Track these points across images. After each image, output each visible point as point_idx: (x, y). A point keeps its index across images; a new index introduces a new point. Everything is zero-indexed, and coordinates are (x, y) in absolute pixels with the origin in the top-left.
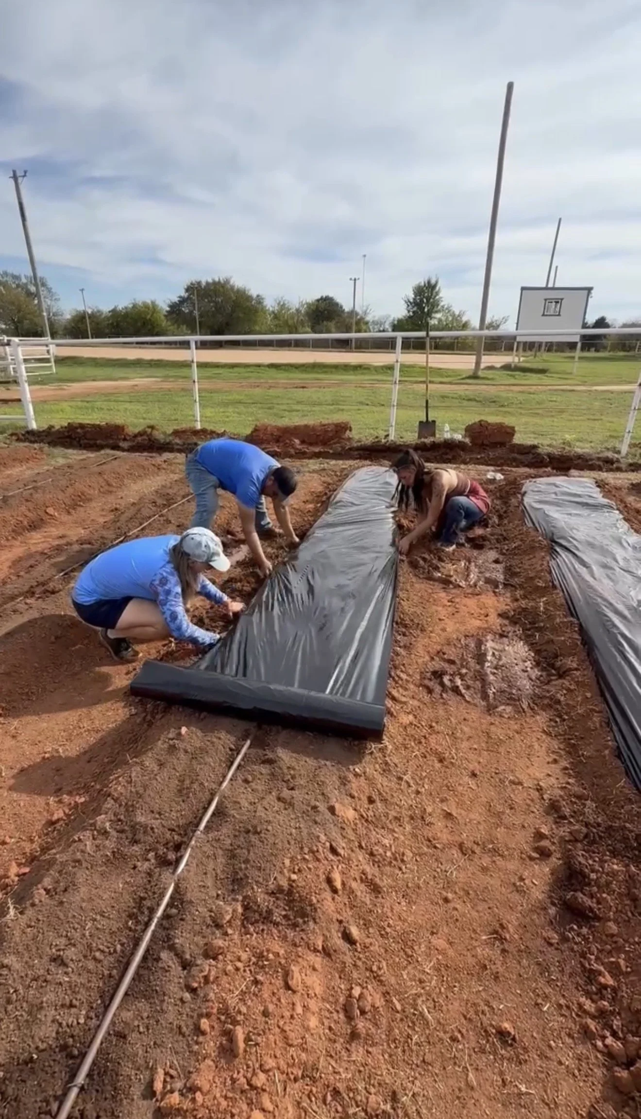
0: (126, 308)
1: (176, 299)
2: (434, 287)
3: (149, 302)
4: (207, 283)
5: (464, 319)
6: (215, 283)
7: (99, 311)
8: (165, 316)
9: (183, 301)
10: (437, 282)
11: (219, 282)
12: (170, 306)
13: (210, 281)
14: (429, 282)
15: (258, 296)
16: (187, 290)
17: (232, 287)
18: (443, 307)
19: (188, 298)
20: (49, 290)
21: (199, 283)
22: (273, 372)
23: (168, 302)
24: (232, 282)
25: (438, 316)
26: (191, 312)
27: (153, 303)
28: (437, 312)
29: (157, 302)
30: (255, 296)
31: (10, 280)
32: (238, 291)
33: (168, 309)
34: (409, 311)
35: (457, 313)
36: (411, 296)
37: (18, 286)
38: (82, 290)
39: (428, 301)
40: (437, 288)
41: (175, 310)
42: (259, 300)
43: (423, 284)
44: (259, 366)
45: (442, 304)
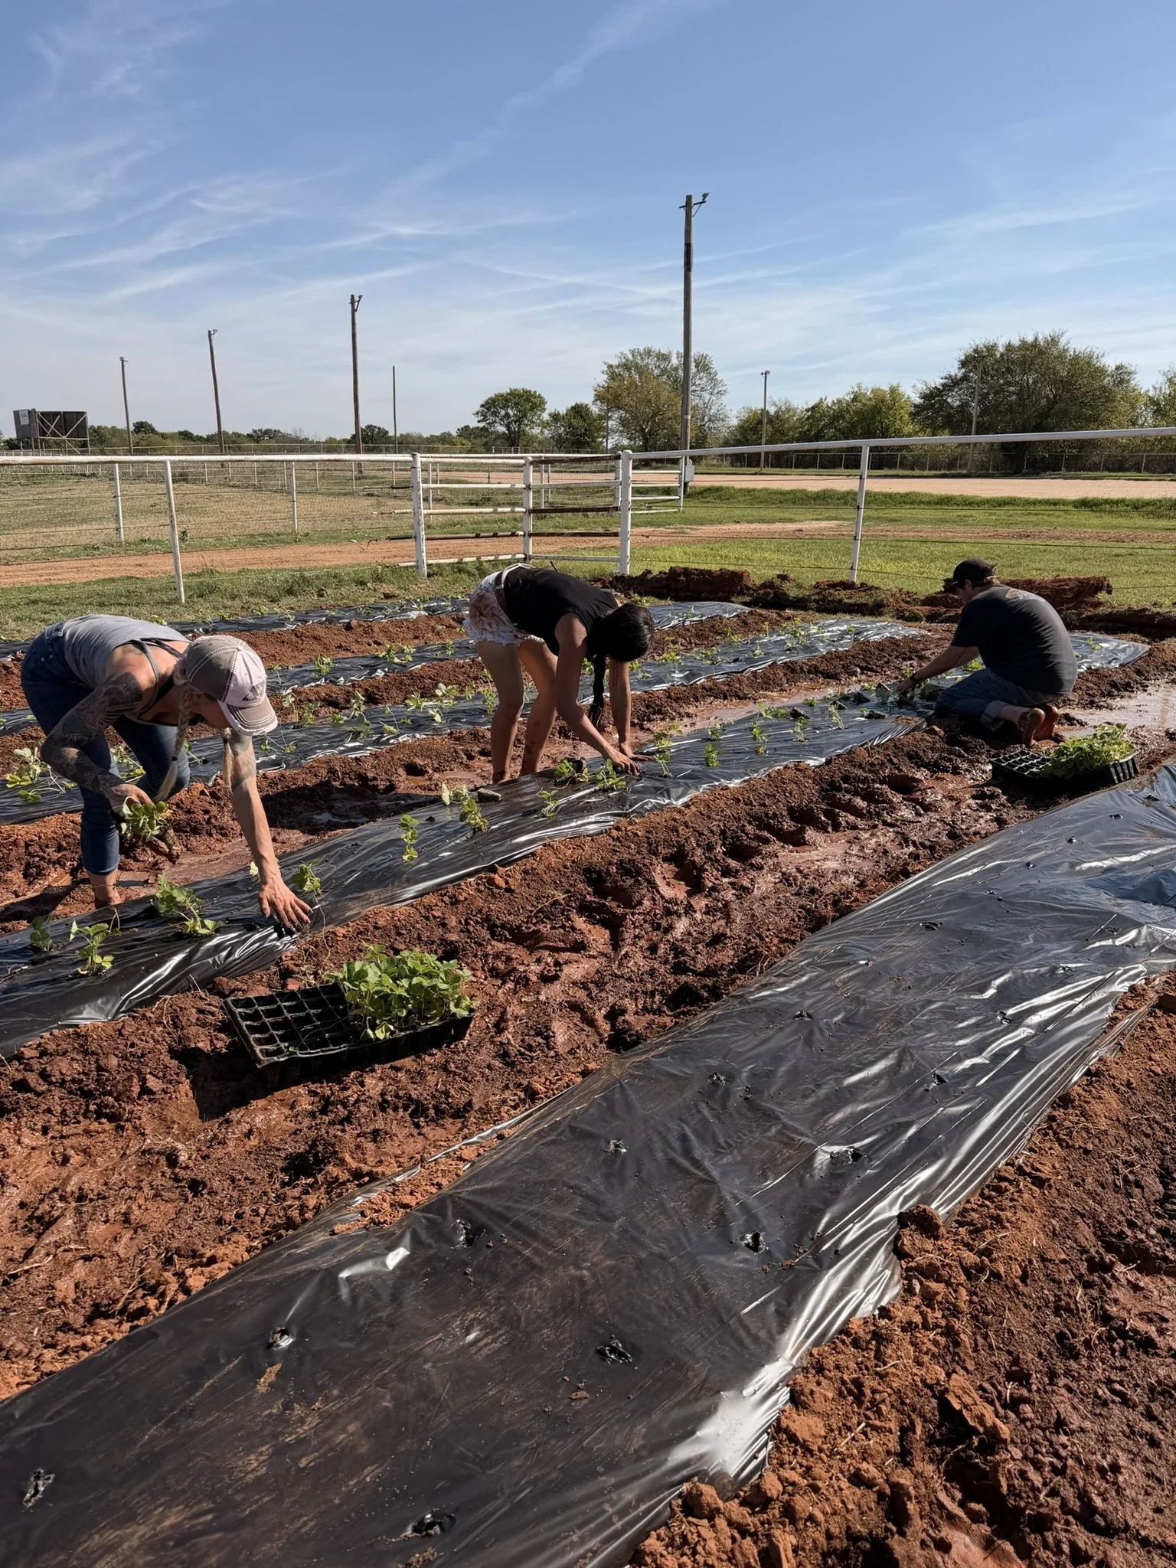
0: (839, 401)
1: (936, 381)
3: (886, 388)
4: (1009, 348)
6: (1024, 346)
7: (788, 410)
8: (911, 414)
9: (952, 384)
11: (1035, 344)
12: (925, 397)
13: (1016, 342)
15: (1118, 368)
16: (964, 364)
17: (1061, 355)
19: (965, 378)
20: (712, 378)
21: (991, 349)
22: (1084, 517)
23: (921, 387)
24: (1062, 342)
26: (965, 405)
27: (893, 391)
29: (902, 390)
31: (651, 362)
32: (1076, 358)
33: (918, 401)
37: (664, 371)
38: (765, 374)
41: (933, 399)
42: (1122, 375)
44: (1055, 503)
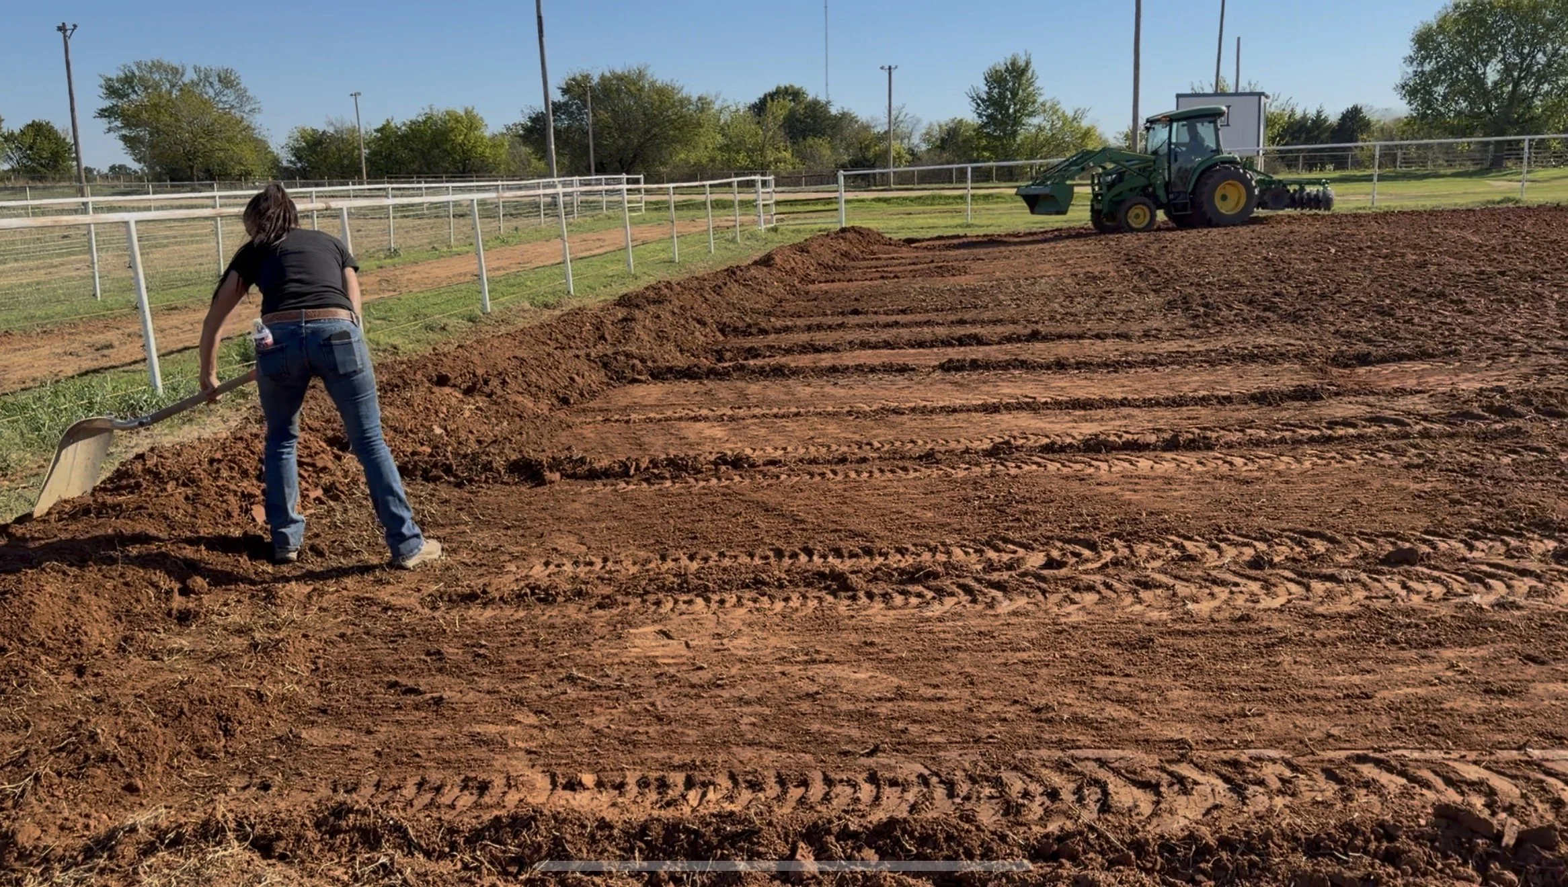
2: (1023, 71)
5: (1085, 124)
10: (1027, 64)
14: (1013, 64)
15: (700, 98)
18: (1043, 104)
25: (1035, 121)
28: (1031, 115)
30: (694, 98)
34: (980, 115)
35: (1070, 114)
36: (983, 89)
38: (356, 95)
39: (1015, 94)
40: (1029, 74)
42: (703, 104)
43: (1003, 68)
45: (1040, 100)
